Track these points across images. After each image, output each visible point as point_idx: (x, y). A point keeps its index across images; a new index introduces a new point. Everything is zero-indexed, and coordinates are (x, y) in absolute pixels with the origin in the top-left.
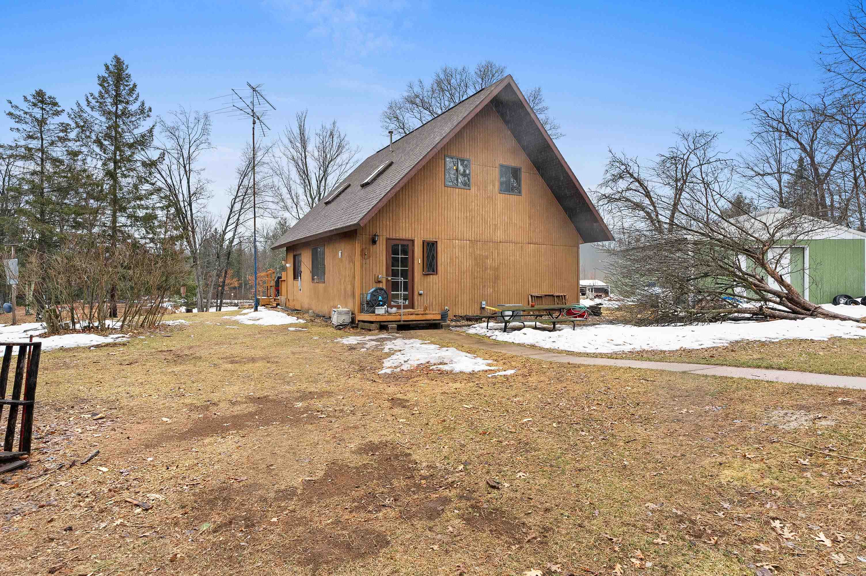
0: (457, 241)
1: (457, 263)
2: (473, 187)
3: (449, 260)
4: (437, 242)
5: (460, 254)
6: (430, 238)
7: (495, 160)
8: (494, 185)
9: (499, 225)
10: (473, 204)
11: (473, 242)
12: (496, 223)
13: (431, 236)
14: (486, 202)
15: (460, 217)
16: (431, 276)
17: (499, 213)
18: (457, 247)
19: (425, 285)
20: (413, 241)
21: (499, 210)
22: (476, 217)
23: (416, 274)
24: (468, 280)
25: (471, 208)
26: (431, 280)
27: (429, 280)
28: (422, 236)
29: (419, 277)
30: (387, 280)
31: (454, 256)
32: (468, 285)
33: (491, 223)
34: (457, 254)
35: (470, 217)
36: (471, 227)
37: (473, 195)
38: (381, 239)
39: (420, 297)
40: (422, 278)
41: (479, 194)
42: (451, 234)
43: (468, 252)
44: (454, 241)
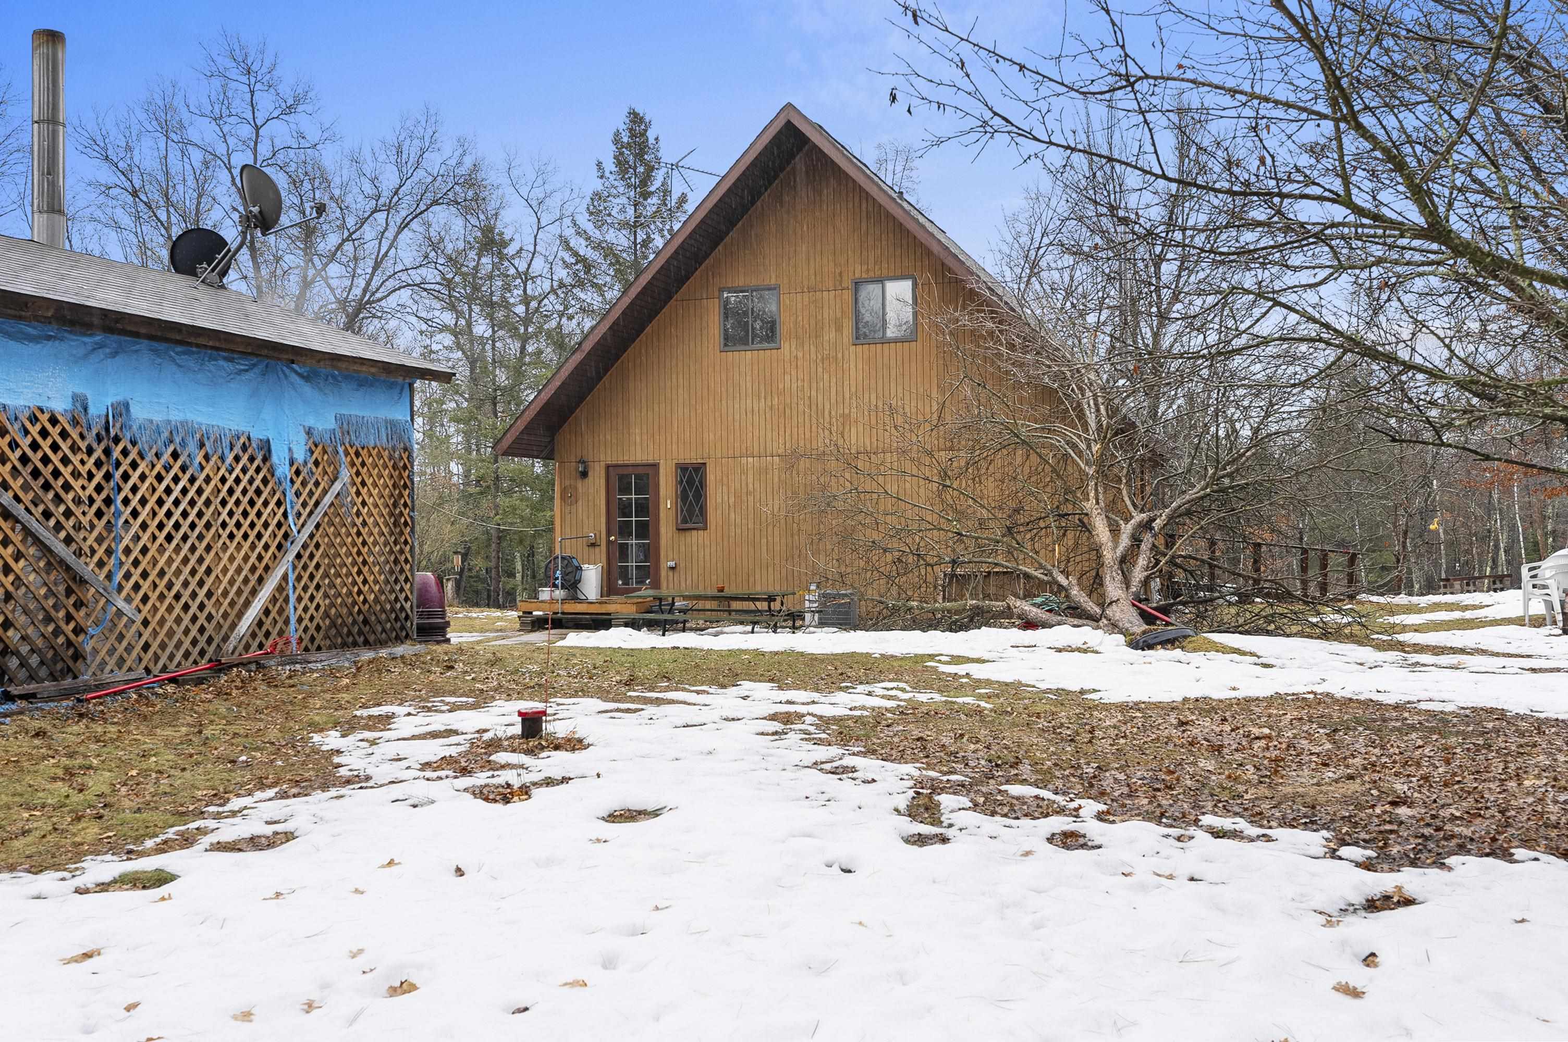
0: (750, 460)
1: (751, 504)
2: (787, 345)
3: (732, 500)
4: (705, 464)
5: (757, 485)
6: (691, 457)
7: (840, 274)
8: (839, 329)
9: (854, 415)
10: (787, 377)
11: (791, 459)
12: (847, 411)
13: (693, 454)
14: (820, 370)
15: (756, 409)
16: (694, 533)
17: (853, 390)
18: (750, 473)
19: (683, 549)
20: (655, 466)
21: (853, 383)
22: (794, 405)
23: (663, 530)
24: (777, 539)
25: (781, 386)
26: (694, 539)
27: (689, 539)
28: (675, 454)
29: (670, 535)
30: (609, 542)
31: (744, 490)
32: (777, 548)
33: (833, 413)
34: (751, 486)
35: (781, 407)
36: (782, 426)
37: (788, 358)
38: (597, 468)
39: (671, 574)
40: (676, 535)
41: (800, 355)
42: (737, 445)
43: (776, 480)
44: (744, 460)
